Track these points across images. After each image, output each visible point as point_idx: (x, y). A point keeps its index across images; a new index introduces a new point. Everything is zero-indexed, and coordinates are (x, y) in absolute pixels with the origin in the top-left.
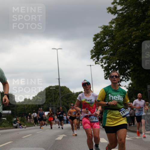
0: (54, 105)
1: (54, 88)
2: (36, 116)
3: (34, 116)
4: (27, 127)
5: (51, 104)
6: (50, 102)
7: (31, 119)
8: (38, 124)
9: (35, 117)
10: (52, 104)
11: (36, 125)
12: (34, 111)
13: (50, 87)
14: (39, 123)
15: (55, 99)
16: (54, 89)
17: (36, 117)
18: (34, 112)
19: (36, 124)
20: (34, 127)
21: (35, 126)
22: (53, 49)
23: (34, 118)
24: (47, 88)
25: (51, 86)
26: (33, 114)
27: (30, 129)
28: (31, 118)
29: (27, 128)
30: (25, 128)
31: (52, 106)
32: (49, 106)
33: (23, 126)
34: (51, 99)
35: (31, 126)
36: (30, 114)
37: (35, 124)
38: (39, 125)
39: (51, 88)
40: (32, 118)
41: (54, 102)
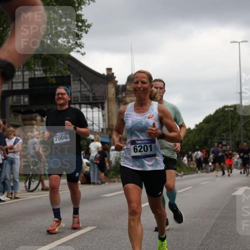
0: (230, 137)
1: (232, 109)
2: (200, 156)
3: (196, 156)
4: (184, 175)
5: (225, 136)
6: (224, 132)
7: (192, 162)
8: (202, 169)
9: (198, 157)
10: (227, 136)
11: (199, 172)
12: (197, 147)
13: (225, 107)
14: (205, 169)
15: (232, 126)
16: (231, 111)
17: (200, 158)
18: (197, 150)
19: (199, 169)
20: (196, 175)
21: (197, 173)
22: (231, 42)
23: (196, 159)
24: (220, 109)
25: (226, 105)
26: (196, 153)
27: (190, 179)
28: (192, 160)
29: (185, 177)
30: (181, 176)
31: (227, 140)
32: (223, 139)
33: (179, 174)
34: (225, 127)
35: (192, 174)
36: (190, 153)
37: (197, 170)
38: (205, 170)
39: (226, 109)
40: (194, 159)
41: (230, 132)
